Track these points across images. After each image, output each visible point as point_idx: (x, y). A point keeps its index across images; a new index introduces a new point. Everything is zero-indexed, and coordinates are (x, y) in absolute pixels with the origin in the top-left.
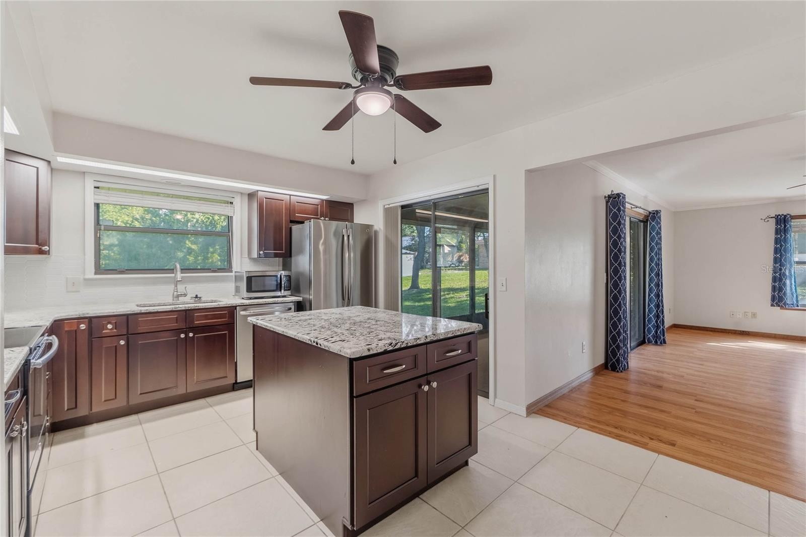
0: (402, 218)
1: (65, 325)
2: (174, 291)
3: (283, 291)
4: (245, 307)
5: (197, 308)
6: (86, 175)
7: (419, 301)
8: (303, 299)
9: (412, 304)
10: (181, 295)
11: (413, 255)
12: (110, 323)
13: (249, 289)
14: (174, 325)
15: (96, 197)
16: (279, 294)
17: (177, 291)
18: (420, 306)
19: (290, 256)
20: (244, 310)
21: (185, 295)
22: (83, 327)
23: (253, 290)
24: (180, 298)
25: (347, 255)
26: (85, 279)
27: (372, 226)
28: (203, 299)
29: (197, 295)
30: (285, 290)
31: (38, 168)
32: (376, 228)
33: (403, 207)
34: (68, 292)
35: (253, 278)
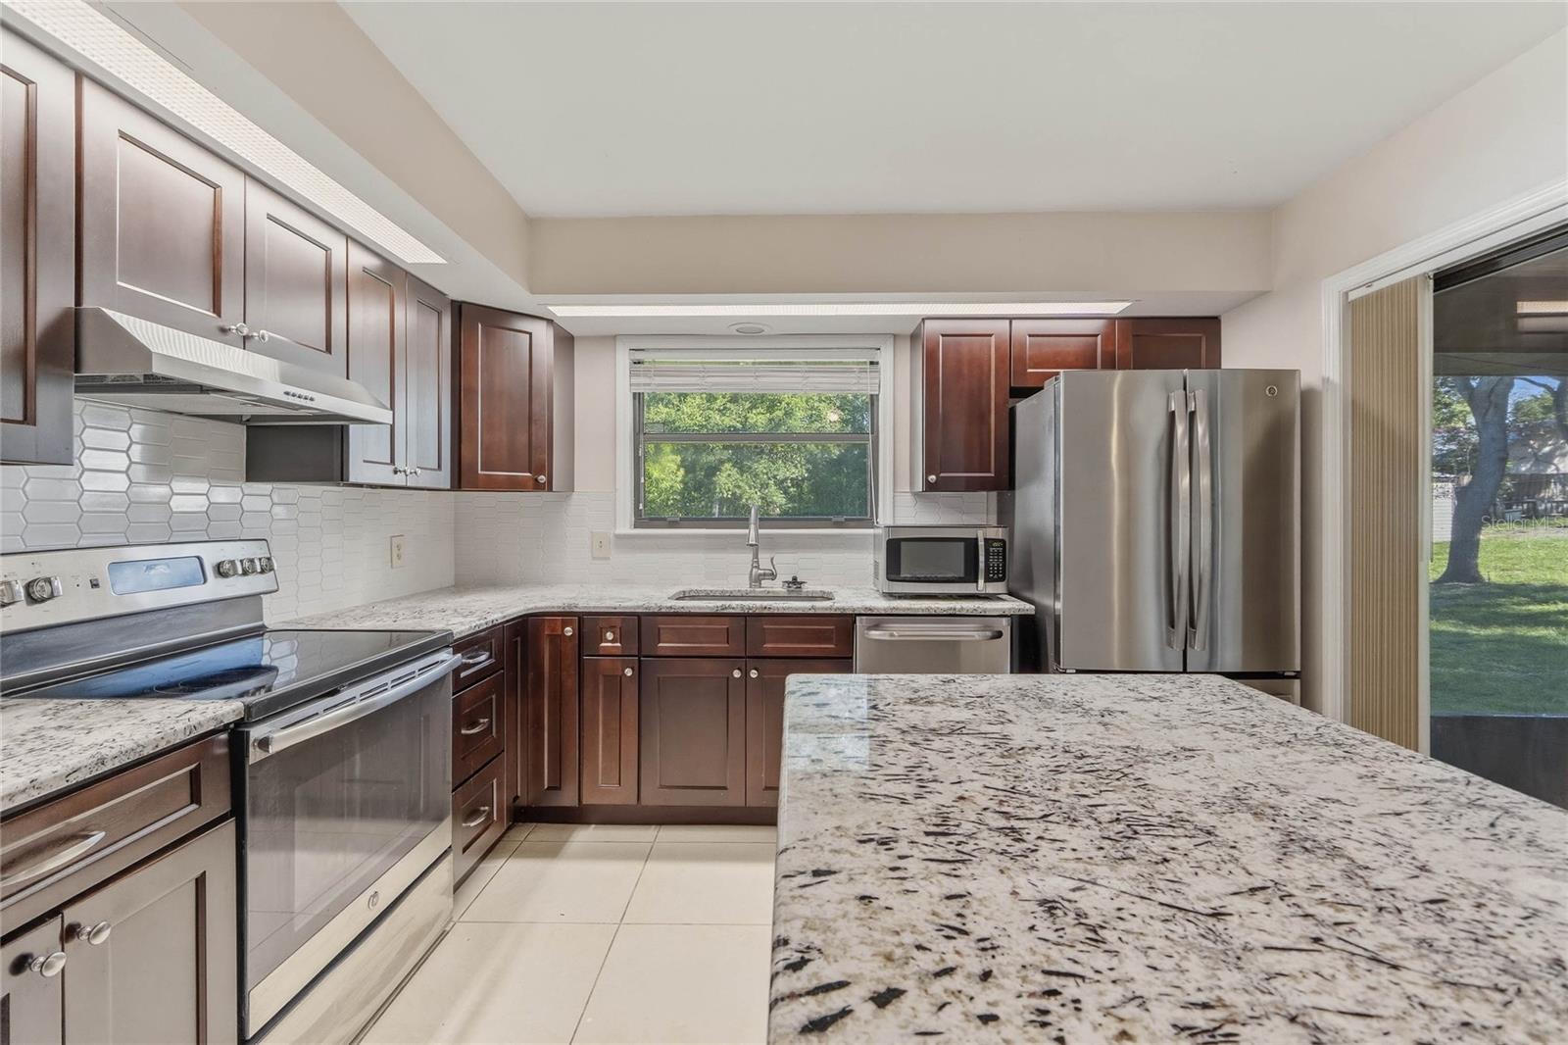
0: (1439, 347)
1: (546, 623)
2: (753, 567)
3: (981, 582)
4: (878, 618)
5: (766, 611)
6: (617, 343)
7: (1485, 622)
8: (1036, 610)
9: (1454, 630)
10: (765, 574)
11: (1450, 485)
12: (612, 628)
13: (894, 570)
14: (720, 646)
15: (635, 380)
16: (968, 588)
17: (758, 567)
18: (1488, 640)
19: (1011, 486)
20: (876, 627)
21: (773, 576)
22: (569, 631)
23: (903, 575)
24: (763, 582)
25: (1184, 482)
26: (618, 537)
27: (1291, 374)
28: (807, 588)
29: (795, 579)
30: (987, 580)
31: (530, 334)
32: (1308, 379)
33: (1444, 279)
34: (594, 558)
35: (903, 544)
